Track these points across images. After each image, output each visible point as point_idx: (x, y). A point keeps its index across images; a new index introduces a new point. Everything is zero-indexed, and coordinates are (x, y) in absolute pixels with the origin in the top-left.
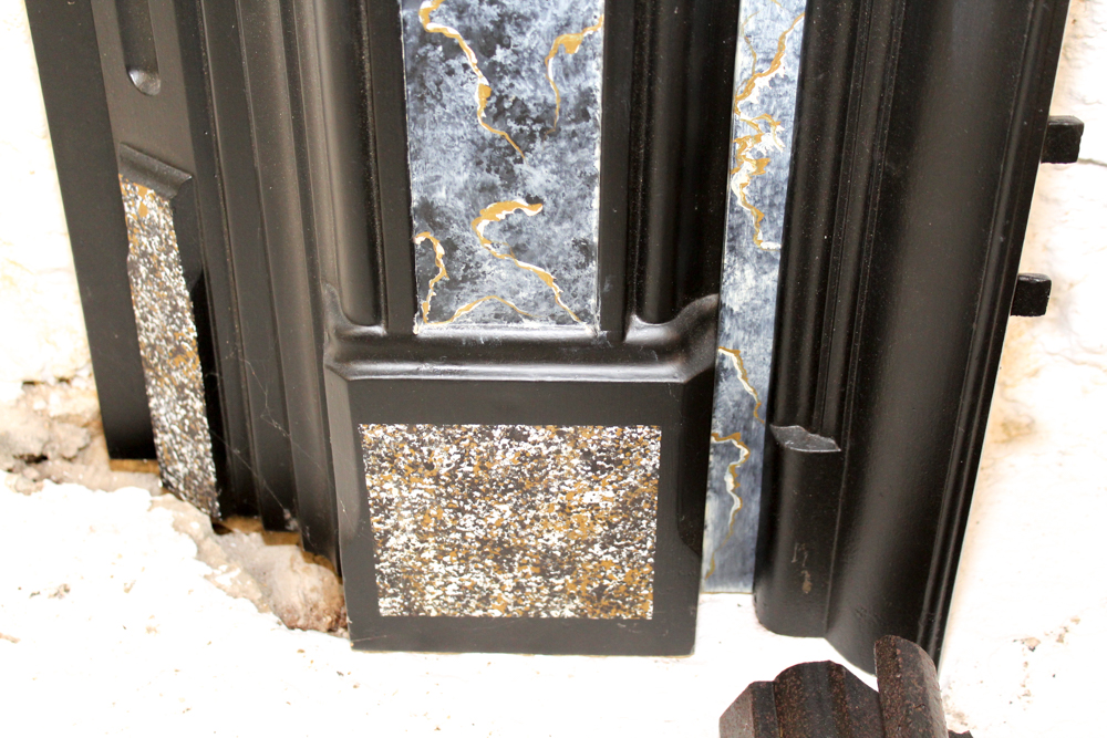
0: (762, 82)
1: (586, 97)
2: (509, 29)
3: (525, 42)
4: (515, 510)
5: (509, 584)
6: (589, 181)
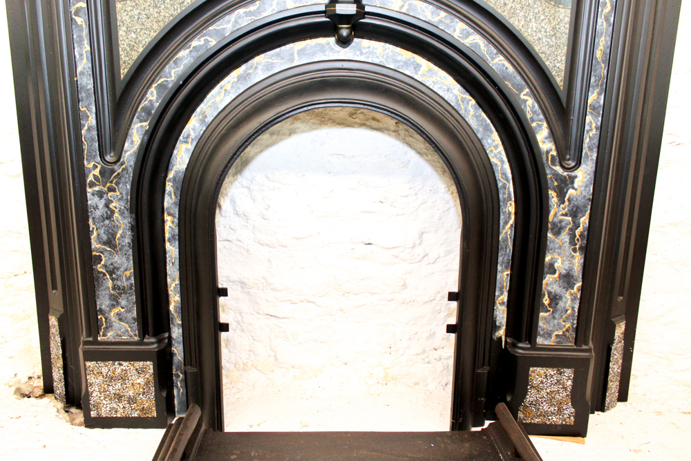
0: (173, 285)
1: (131, 284)
2: (115, 271)
3: (119, 273)
4: (121, 385)
5: (122, 407)
6: (134, 304)
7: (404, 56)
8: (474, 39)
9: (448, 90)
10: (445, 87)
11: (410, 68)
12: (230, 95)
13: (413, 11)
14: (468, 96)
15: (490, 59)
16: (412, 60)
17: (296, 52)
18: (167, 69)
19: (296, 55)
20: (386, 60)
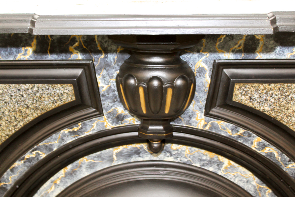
7: (208, 156)
8: (269, 150)
9: (247, 182)
10: (245, 180)
11: (214, 165)
12: (60, 188)
13: (215, 128)
14: (264, 186)
15: (283, 165)
16: (216, 159)
17: (114, 154)
18: (5, 175)
19: (115, 157)
20: (193, 160)
